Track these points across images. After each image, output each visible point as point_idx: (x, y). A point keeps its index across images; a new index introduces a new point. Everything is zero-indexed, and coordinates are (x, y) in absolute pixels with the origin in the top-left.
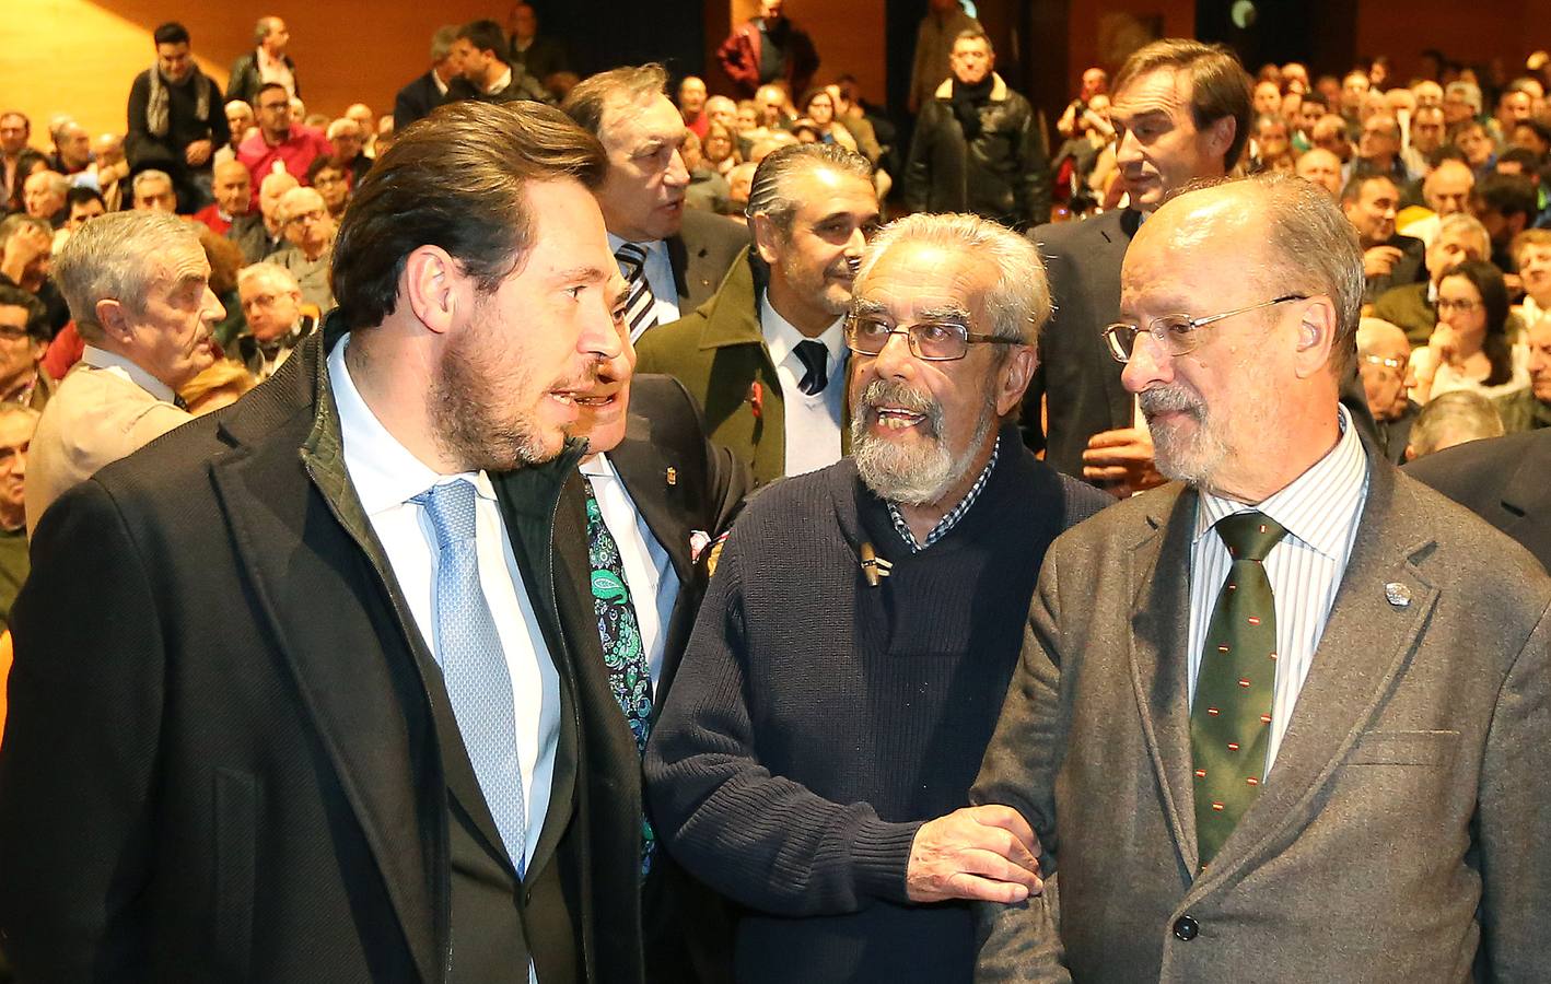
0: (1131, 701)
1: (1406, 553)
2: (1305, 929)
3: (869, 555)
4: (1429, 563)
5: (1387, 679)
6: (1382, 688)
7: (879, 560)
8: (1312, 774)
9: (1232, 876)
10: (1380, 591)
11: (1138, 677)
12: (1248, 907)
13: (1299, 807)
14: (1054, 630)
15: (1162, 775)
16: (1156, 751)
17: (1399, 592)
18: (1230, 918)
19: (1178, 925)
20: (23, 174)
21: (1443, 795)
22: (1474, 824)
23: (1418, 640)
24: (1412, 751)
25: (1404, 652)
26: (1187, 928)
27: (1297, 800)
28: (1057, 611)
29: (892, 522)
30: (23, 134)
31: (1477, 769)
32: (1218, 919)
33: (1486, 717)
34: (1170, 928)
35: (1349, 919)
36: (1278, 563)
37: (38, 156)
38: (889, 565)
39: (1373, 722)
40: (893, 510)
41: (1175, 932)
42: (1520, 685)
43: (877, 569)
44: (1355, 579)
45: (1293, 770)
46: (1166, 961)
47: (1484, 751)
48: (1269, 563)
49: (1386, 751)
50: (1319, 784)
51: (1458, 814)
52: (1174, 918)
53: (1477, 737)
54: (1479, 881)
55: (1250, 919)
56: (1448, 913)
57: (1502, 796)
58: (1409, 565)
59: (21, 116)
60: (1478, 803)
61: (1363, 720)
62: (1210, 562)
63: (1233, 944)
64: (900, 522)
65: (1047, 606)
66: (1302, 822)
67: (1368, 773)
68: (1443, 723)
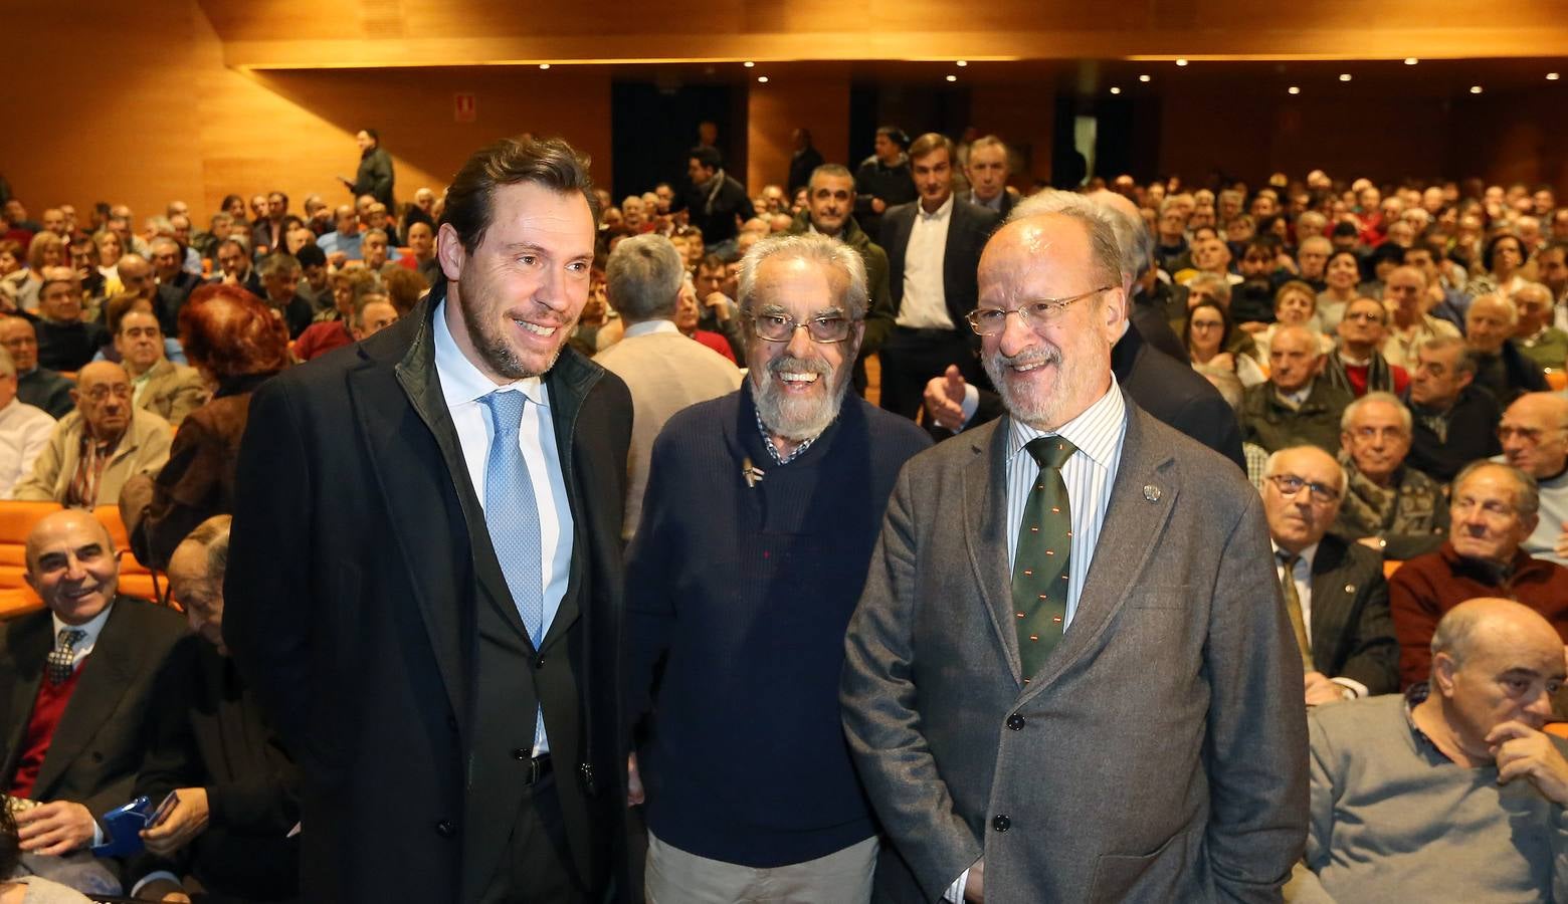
0: (968, 567)
1: (1154, 466)
2: (1097, 723)
3: (748, 466)
4: (1171, 473)
5: (1149, 549)
6: (1146, 557)
7: (754, 469)
8: (1103, 615)
9: (1048, 686)
10: (1141, 491)
11: (972, 551)
12: (1060, 708)
13: (1094, 639)
14: (909, 524)
15: (994, 617)
16: (987, 600)
17: (1152, 491)
18: (1047, 715)
19: (1011, 720)
20: (284, 231)
21: (1186, 631)
22: (1205, 650)
23: (1167, 525)
24: (1168, 599)
25: (1158, 532)
26: (1017, 722)
27: (1093, 633)
28: (911, 511)
29: (765, 445)
30: (281, 205)
31: (1208, 609)
32: (1039, 715)
33: (1213, 576)
34: (1005, 722)
35: (1127, 715)
36: (1071, 471)
37: (294, 218)
38: (762, 473)
39: (1142, 579)
40: (766, 436)
41: (1008, 723)
42: (1236, 555)
43: (753, 475)
44: (1122, 484)
45: (1090, 613)
46: (1002, 744)
47: (1212, 598)
48: (1064, 472)
49: (1151, 600)
50: (1107, 622)
51: (1197, 643)
52: (1007, 716)
53: (1208, 589)
54: (1208, 688)
55: (1061, 716)
56: (1190, 710)
57: (1226, 629)
58: (1158, 474)
59: (281, 195)
60: (1209, 634)
61: (1135, 578)
62: (1022, 473)
63: (1050, 732)
64: (771, 445)
65: (902, 506)
66: (1096, 648)
67: (1140, 614)
68: (1186, 580)
